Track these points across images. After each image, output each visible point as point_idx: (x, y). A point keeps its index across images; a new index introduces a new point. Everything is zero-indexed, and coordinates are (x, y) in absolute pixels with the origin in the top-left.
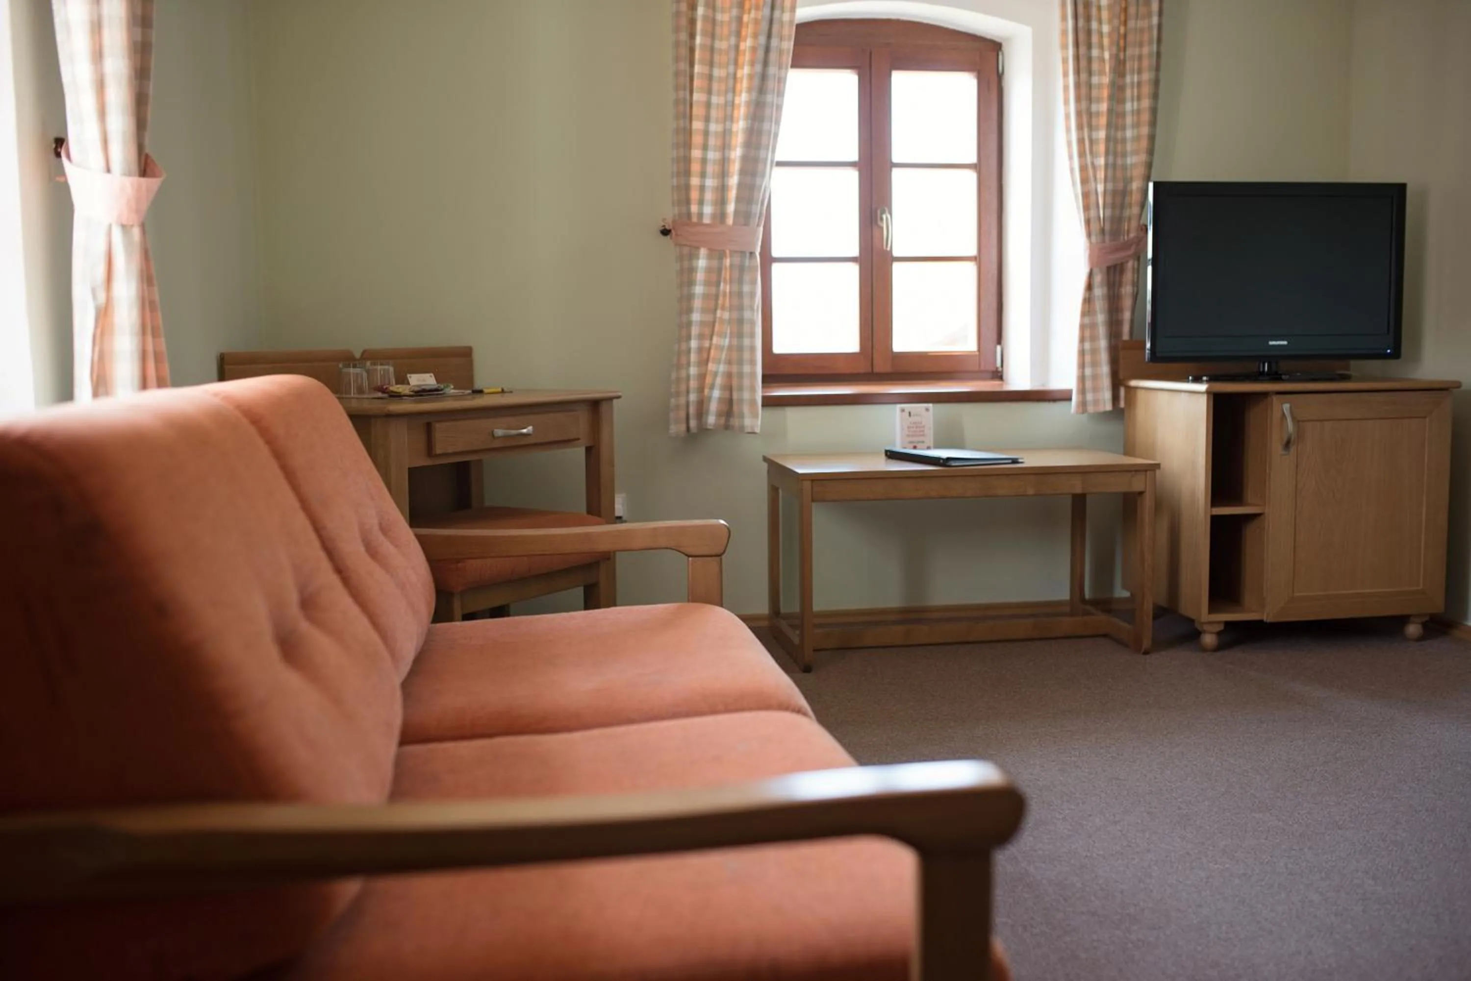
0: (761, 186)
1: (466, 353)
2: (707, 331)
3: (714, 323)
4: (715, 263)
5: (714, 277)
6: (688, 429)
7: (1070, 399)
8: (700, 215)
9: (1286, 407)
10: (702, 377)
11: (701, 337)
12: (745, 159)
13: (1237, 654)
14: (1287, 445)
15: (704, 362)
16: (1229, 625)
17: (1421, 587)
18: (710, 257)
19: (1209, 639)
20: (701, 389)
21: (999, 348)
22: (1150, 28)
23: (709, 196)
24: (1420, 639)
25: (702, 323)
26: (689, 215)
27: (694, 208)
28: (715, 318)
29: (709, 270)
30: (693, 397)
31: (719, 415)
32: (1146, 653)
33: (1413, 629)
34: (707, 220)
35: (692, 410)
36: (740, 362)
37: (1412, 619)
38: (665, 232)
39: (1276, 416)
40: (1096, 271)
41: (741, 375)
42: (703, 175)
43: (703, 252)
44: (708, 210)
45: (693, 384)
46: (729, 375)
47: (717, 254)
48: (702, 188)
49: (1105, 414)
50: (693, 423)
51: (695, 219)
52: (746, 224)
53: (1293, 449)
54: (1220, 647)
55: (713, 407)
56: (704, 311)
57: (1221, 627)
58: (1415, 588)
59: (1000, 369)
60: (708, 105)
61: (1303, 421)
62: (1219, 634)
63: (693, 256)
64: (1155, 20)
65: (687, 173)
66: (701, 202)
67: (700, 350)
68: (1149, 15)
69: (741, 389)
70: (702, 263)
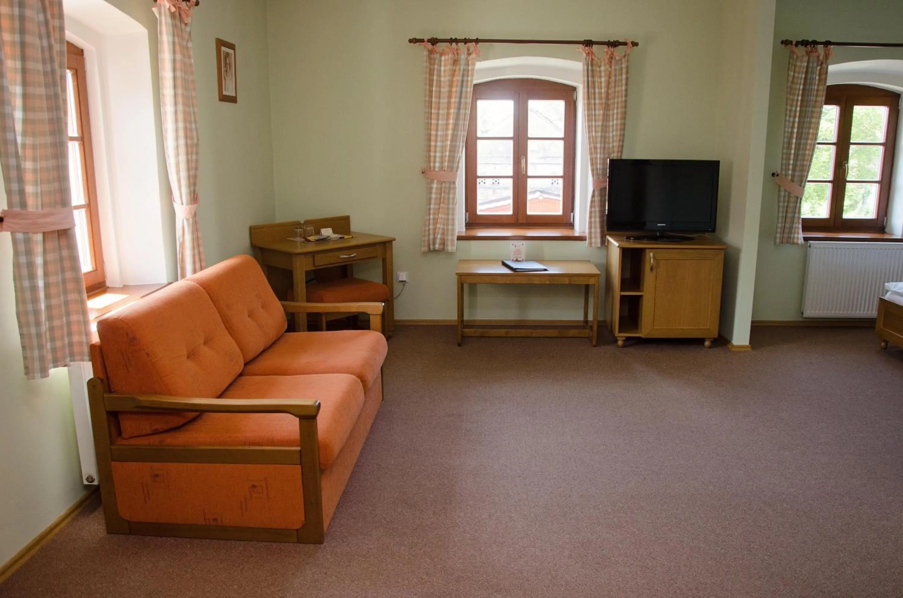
0: (457, 157)
1: (347, 219)
2: (437, 211)
3: (439, 209)
4: (439, 186)
5: (439, 191)
6: (430, 249)
7: (586, 240)
8: (434, 167)
9: (652, 254)
10: (435, 229)
11: (434, 214)
12: (451, 146)
13: (631, 350)
14: (652, 269)
15: (435, 223)
16: (628, 339)
17: (708, 327)
18: (437, 184)
19: (620, 343)
20: (434, 234)
21: (572, 214)
22: (622, 90)
23: (438, 160)
24: (710, 347)
25: (435, 209)
26: (430, 167)
27: (432, 164)
28: (440, 207)
29: (437, 188)
30: (431, 237)
31: (440, 244)
32: (594, 346)
33: (707, 343)
34: (437, 169)
35: (431, 242)
36: (448, 225)
37: (706, 339)
38: (423, 173)
39: (647, 257)
40: (596, 190)
41: (448, 230)
42: (435, 152)
43: (435, 181)
44: (437, 165)
45: (431, 232)
46: (443, 229)
47: (440, 183)
48: (435, 157)
49: (598, 247)
50: (431, 247)
51: (432, 169)
52: (452, 171)
53: (654, 271)
54: (624, 346)
55: (438, 241)
56: (435, 204)
57: (624, 339)
58: (705, 327)
59: (572, 222)
60: (437, 125)
61: (659, 260)
62: (624, 341)
63: (432, 182)
64: (624, 88)
65: (429, 151)
66: (435, 162)
67: (434, 219)
68: (622, 86)
69: (447, 235)
70: (435, 186)
